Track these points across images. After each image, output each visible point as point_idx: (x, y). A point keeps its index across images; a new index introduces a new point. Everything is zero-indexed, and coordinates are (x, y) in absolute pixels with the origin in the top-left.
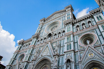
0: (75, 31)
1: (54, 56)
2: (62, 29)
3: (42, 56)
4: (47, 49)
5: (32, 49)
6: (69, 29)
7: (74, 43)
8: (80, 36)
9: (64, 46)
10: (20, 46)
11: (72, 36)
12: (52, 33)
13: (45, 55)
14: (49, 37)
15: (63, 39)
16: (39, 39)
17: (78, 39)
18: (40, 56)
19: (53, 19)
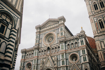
0: (66, 49)
1: (55, 68)
2: (57, 45)
3: (46, 67)
4: (49, 61)
5: (36, 60)
6: (62, 47)
7: (66, 59)
8: (70, 54)
9: (60, 61)
10: (24, 54)
11: (65, 54)
12: (50, 47)
13: (48, 66)
14: (48, 49)
15: (59, 55)
16: (40, 50)
17: (69, 57)
18: (45, 67)
19: (48, 28)
